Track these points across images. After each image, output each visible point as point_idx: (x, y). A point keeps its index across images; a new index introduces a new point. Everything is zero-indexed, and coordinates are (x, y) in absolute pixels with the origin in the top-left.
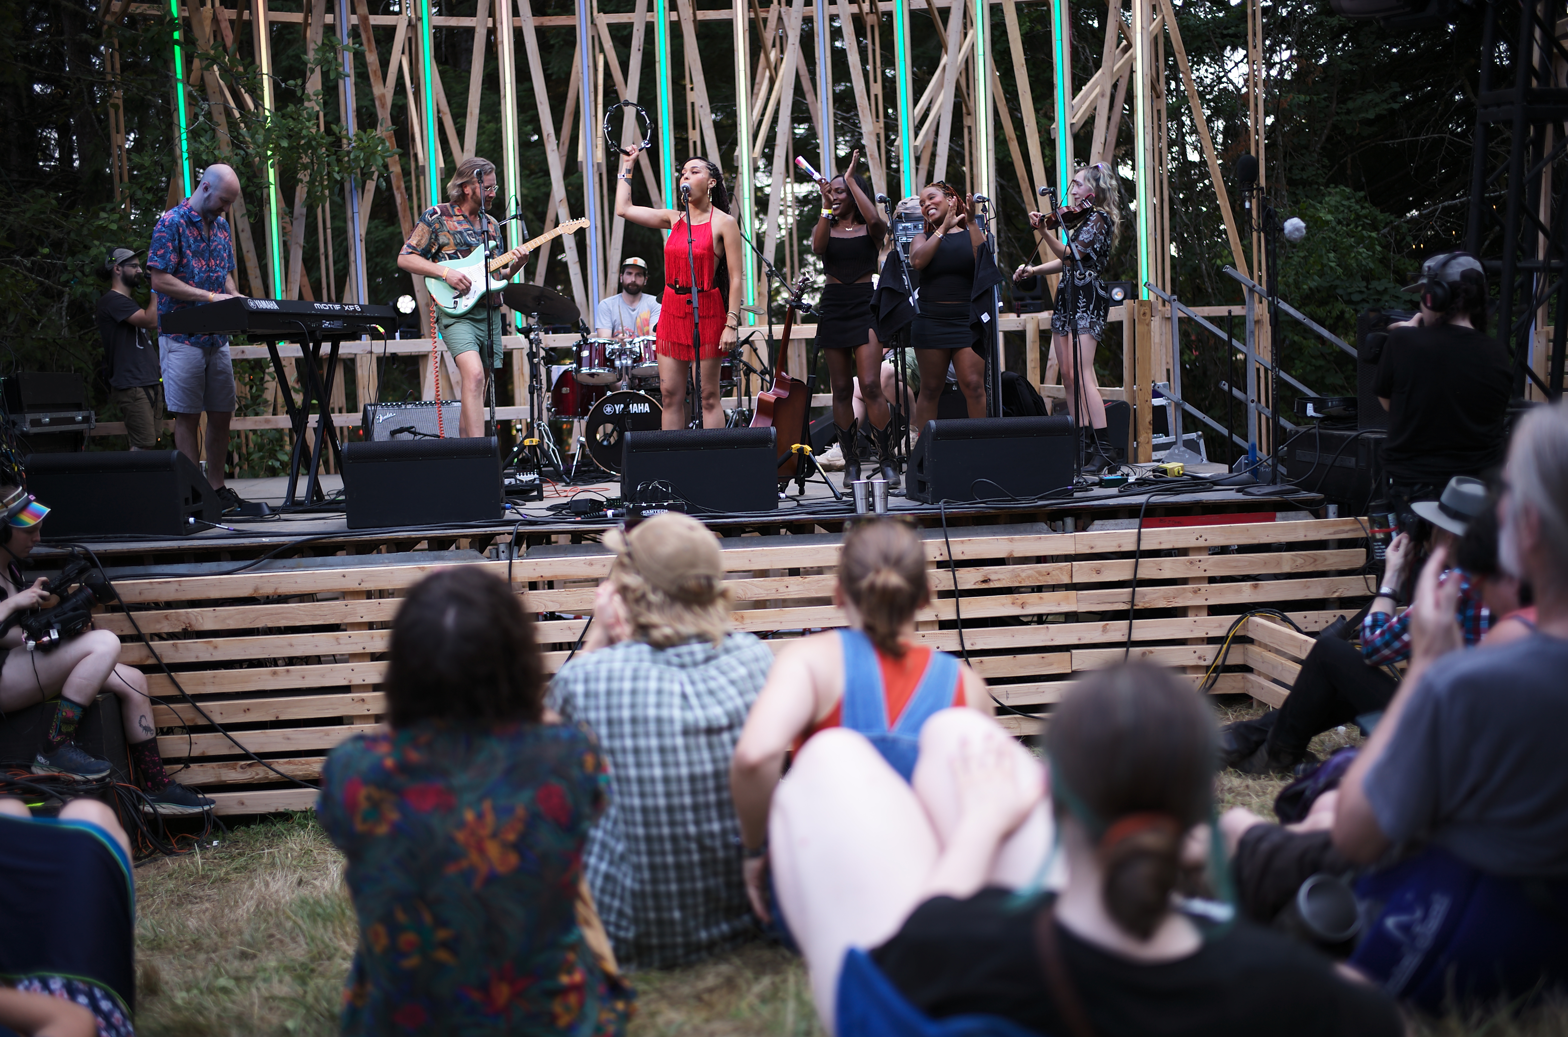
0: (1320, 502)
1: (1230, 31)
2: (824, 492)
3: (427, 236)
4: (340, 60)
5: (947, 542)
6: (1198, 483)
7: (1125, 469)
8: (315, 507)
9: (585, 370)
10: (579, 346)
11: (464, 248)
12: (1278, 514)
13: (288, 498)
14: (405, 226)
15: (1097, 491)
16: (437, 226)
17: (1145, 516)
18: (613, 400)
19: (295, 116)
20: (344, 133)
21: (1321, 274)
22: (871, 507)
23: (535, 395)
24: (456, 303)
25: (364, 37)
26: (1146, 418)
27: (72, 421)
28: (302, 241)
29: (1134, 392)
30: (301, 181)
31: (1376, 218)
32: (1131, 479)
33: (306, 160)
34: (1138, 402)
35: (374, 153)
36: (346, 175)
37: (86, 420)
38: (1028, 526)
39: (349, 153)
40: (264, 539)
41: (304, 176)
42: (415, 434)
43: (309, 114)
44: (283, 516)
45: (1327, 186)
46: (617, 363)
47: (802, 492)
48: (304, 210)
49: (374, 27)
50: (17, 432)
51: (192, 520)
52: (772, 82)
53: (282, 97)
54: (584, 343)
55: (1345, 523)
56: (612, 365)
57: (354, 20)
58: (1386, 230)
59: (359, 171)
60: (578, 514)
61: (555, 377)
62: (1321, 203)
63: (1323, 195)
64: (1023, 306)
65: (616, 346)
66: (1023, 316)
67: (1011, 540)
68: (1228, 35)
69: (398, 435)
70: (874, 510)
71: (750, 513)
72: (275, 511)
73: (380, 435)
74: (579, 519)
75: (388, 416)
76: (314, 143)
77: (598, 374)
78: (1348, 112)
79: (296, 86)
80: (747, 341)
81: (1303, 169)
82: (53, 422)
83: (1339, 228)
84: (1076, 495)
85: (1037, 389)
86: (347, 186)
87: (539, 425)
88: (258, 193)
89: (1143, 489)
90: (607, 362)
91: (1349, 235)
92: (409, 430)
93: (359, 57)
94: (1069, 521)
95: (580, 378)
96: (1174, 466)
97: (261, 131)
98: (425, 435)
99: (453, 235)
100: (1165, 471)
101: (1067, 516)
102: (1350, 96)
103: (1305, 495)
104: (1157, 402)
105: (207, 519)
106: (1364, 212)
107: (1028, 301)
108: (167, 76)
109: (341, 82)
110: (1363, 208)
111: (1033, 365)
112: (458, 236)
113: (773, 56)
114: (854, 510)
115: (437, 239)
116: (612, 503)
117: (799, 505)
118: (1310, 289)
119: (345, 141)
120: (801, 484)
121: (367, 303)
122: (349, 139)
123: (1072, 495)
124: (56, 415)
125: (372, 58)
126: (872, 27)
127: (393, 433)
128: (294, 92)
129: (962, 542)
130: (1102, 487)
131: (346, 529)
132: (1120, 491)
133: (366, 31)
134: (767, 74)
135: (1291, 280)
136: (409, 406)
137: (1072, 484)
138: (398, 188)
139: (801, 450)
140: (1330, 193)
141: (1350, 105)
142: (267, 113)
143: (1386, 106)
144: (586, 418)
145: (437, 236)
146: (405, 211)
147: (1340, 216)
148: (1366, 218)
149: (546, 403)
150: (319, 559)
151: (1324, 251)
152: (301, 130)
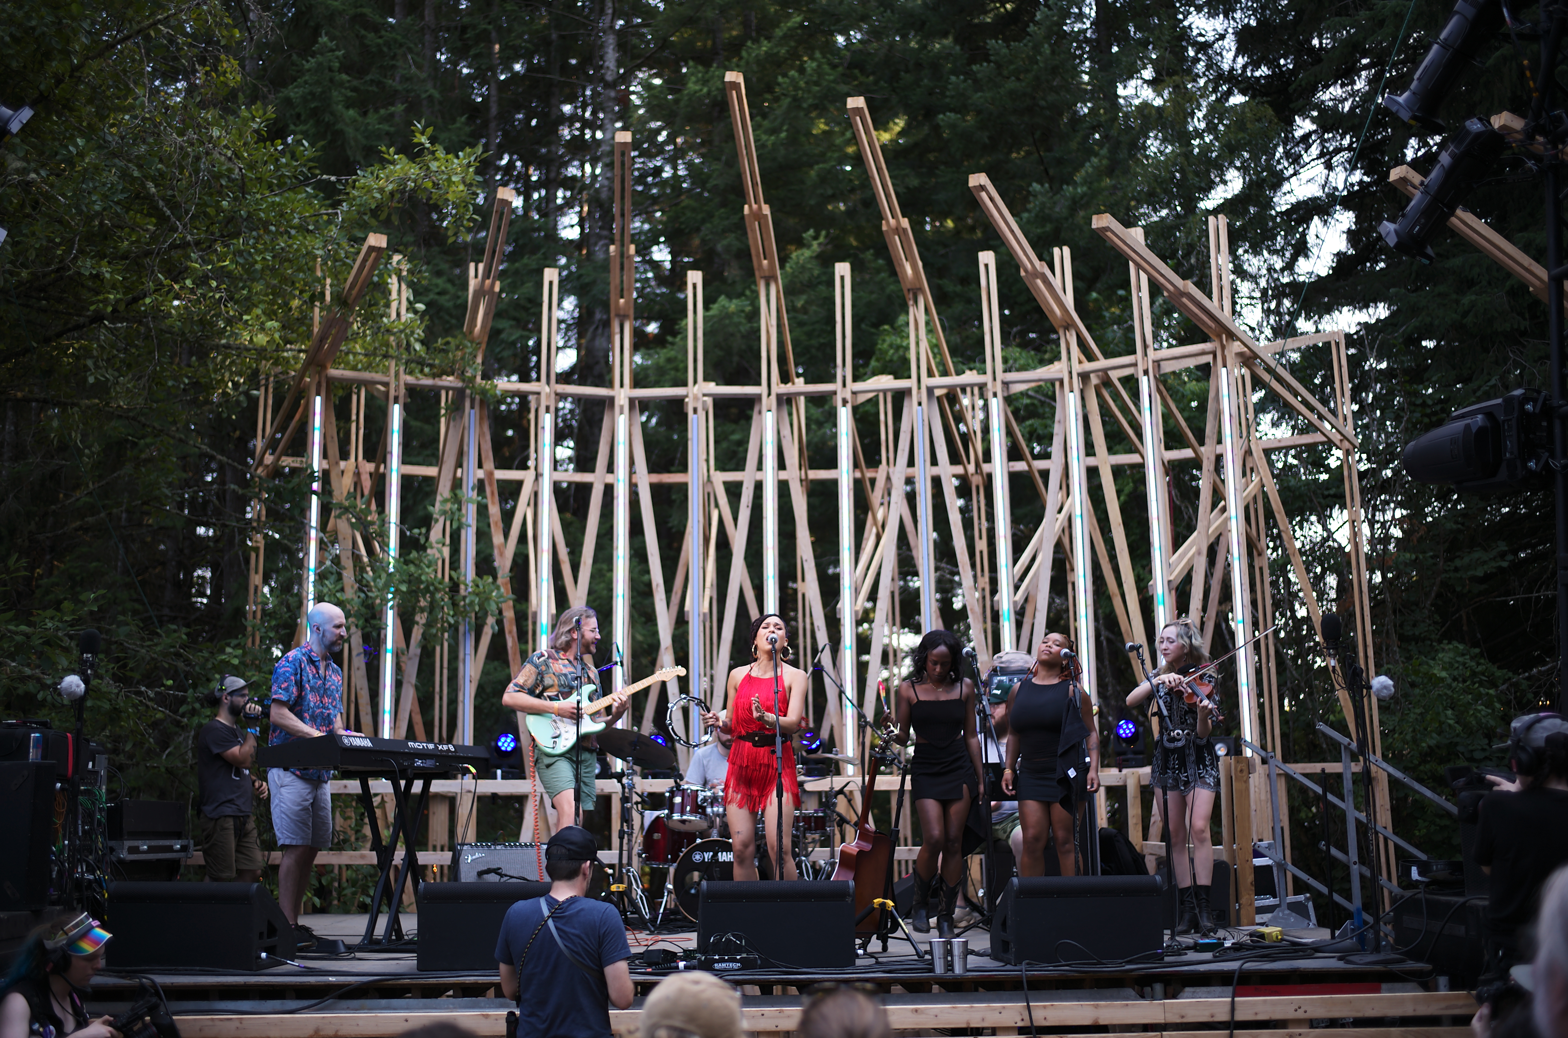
0: (1429, 973)
1: (1332, 492)
2: (907, 949)
3: (534, 677)
4: (464, 511)
5: (1028, 1007)
6: (1298, 950)
7: (1221, 933)
8: (392, 947)
9: (676, 816)
10: (672, 792)
11: (566, 690)
12: (1384, 986)
13: (365, 937)
14: (513, 668)
15: (1192, 956)
16: (544, 668)
17: (1239, 983)
18: (702, 848)
19: (417, 562)
20: (462, 578)
21: (1440, 733)
22: (949, 966)
23: (625, 841)
24: (555, 742)
25: (488, 490)
26: (1249, 878)
27: (170, 849)
28: (413, 680)
29: (1234, 851)
30: (418, 623)
31: (1493, 674)
32: (1228, 944)
33: (423, 603)
34: (1238, 862)
35: (488, 599)
36: (460, 619)
37: (184, 849)
38: (1114, 991)
39: (464, 598)
40: (330, 979)
41: (421, 619)
42: (501, 875)
43: (430, 562)
44: (358, 955)
45: (1440, 642)
46: (709, 810)
47: (885, 948)
48: (419, 651)
49: (498, 481)
50: (114, 859)
51: (264, 955)
52: (879, 538)
53: (408, 544)
54: (677, 789)
55: (1457, 997)
56: (704, 813)
57: (480, 474)
58: (1504, 687)
59: (473, 615)
60: (649, 966)
61: (647, 823)
62: (1434, 659)
63: (1437, 651)
64: (1124, 760)
65: (709, 794)
66: (1125, 771)
67: (1096, 1007)
68: (1329, 495)
69: (485, 876)
70: (952, 970)
71: (824, 970)
72: (350, 949)
73: (467, 875)
74: (649, 970)
75: (477, 855)
76: (432, 588)
77: (690, 821)
78: (1456, 570)
79: (420, 534)
80: (841, 791)
81: (1414, 625)
82: (151, 850)
83: (1454, 684)
84: (1167, 959)
85: (1138, 848)
86: (461, 629)
87: (628, 871)
88: (374, 634)
89: (1238, 954)
90: (699, 809)
91: (1466, 691)
92: (496, 871)
93: (482, 510)
94: (1158, 988)
95: (671, 824)
96: (1272, 930)
97: (384, 576)
98: (512, 877)
99: (558, 677)
100: (1262, 936)
101: (1157, 982)
102: (1457, 554)
103: (1412, 965)
104: (1258, 862)
105: (278, 954)
106: (1480, 668)
107: (1130, 756)
108: (302, 523)
109: (463, 532)
110: (1478, 664)
111: (1134, 821)
112: (563, 678)
113: (880, 515)
114: (932, 970)
115: (542, 681)
116: (688, 955)
117: (877, 963)
118: (1429, 747)
119: (462, 587)
120: (884, 940)
121: (471, 744)
122: (466, 585)
123: (1163, 959)
124: (154, 843)
125: (494, 510)
126: (978, 488)
127: (480, 874)
128: (418, 540)
129: (1045, 1007)
130: (1197, 951)
131: (416, 971)
132: (1214, 956)
133: (491, 485)
134: (874, 530)
135: (1408, 737)
136: (499, 847)
137: (1162, 948)
138: (510, 632)
139: (883, 905)
140: (1443, 650)
141: (1458, 563)
142: (391, 560)
143: (1494, 564)
144: (675, 865)
145: (542, 678)
146: (515, 654)
147: (1456, 673)
148: (1483, 674)
149: (637, 849)
150: (384, 1002)
151: (1441, 708)
152: (420, 575)
